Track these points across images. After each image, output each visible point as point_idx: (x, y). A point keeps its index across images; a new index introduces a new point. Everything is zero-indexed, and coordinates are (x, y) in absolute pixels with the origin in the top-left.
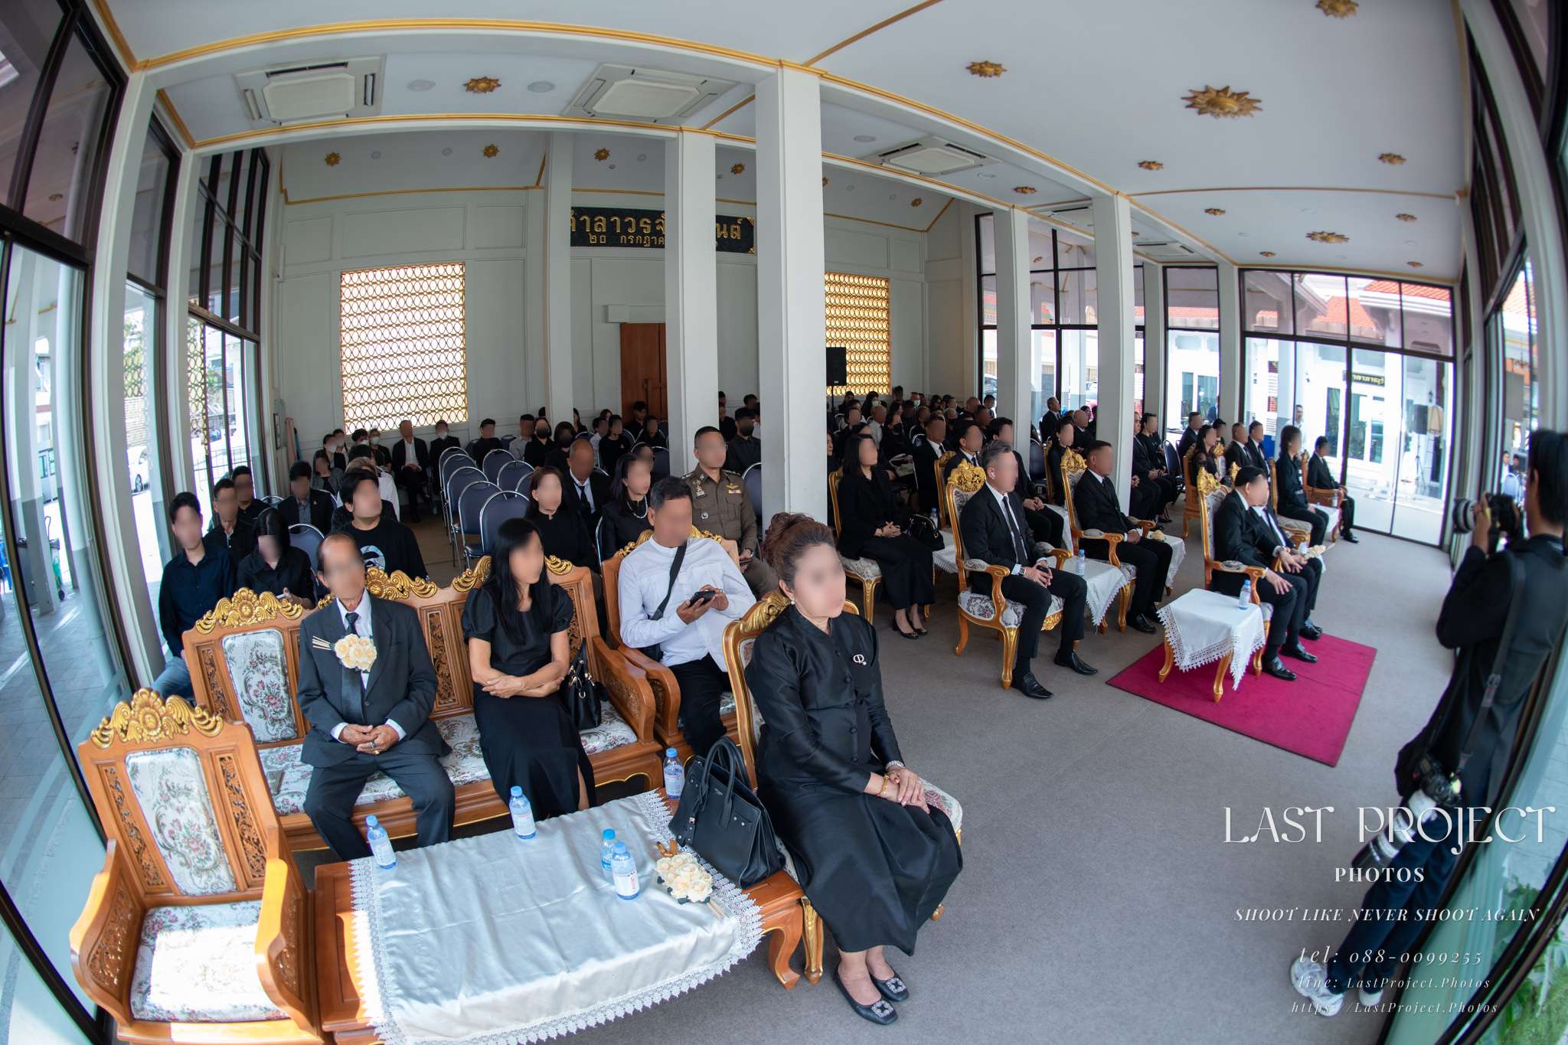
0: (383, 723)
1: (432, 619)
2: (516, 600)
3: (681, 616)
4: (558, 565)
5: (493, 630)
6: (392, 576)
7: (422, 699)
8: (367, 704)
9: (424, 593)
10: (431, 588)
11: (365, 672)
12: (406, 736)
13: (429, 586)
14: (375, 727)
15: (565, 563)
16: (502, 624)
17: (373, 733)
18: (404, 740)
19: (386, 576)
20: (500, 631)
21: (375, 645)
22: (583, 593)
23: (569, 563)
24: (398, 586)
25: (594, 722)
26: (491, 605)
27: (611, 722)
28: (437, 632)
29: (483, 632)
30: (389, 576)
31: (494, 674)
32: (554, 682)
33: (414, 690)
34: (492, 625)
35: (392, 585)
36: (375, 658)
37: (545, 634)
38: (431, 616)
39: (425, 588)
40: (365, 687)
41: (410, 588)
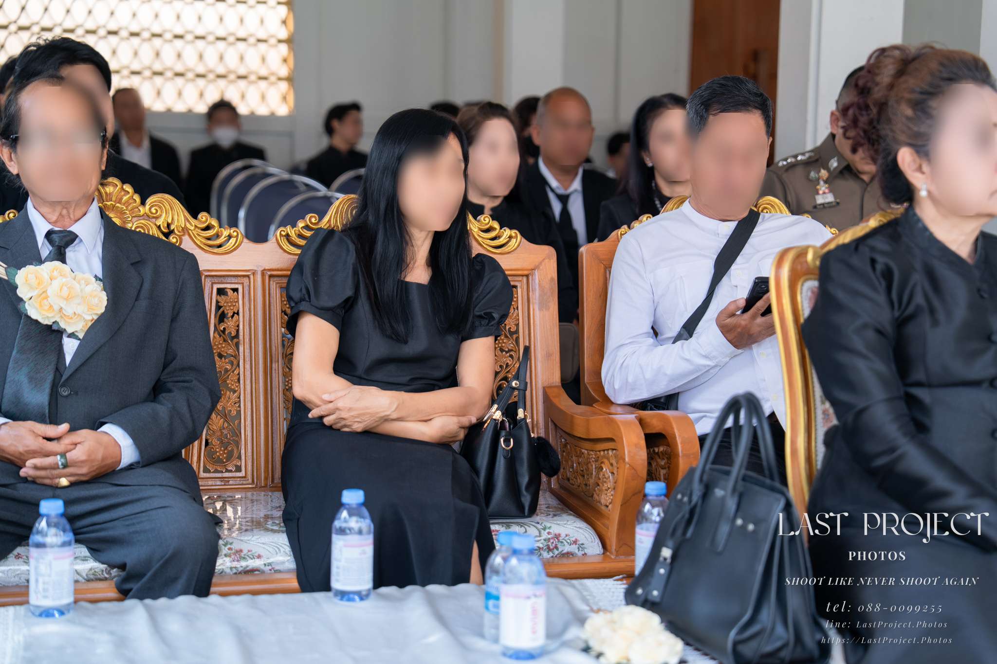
0: (96, 425)
1: (222, 299)
2: (401, 262)
3: (726, 330)
4: (493, 234)
5: (349, 304)
6: (149, 201)
7: (185, 410)
8: (64, 392)
9: (215, 246)
10: (230, 237)
11: (72, 335)
12: (138, 463)
13: (226, 233)
14: (73, 429)
15: (507, 232)
16: (369, 298)
17: (67, 441)
18: (130, 467)
19: (137, 198)
20: (363, 310)
21: (105, 289)
22: (535, 296)
23: (514, 232)
24: (160, 222)
25: (521, 507)
26: (352, 258)
27: (555, 515)
28: (230, 324)
29: (330, 304)
30: (143, 203)
31: (339, 384)
32: (455, 420)
33: (169, 391)
34: (349, 293)
35: (147, 217)
36: (103, 310)
37: (451, 339)
38: (221, 292)
39: (218, 236)
40: (68, 359)
41: (185, 230)
